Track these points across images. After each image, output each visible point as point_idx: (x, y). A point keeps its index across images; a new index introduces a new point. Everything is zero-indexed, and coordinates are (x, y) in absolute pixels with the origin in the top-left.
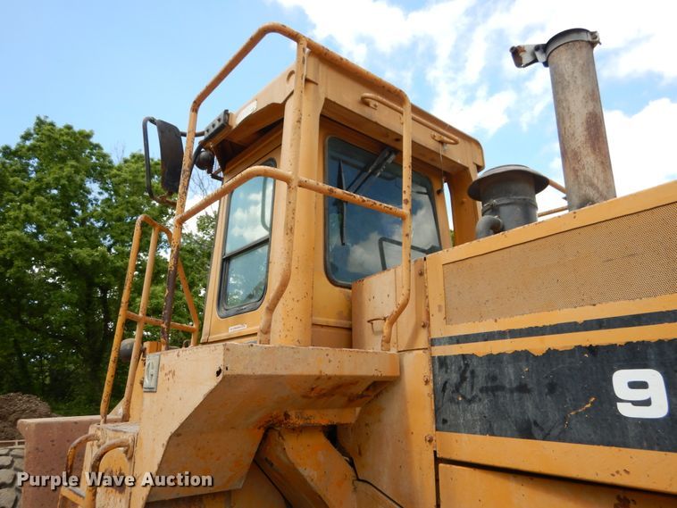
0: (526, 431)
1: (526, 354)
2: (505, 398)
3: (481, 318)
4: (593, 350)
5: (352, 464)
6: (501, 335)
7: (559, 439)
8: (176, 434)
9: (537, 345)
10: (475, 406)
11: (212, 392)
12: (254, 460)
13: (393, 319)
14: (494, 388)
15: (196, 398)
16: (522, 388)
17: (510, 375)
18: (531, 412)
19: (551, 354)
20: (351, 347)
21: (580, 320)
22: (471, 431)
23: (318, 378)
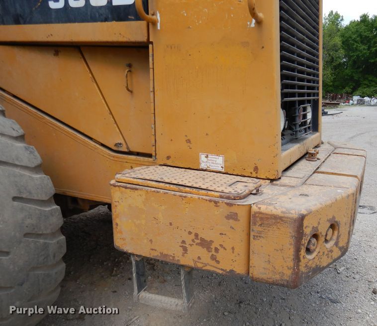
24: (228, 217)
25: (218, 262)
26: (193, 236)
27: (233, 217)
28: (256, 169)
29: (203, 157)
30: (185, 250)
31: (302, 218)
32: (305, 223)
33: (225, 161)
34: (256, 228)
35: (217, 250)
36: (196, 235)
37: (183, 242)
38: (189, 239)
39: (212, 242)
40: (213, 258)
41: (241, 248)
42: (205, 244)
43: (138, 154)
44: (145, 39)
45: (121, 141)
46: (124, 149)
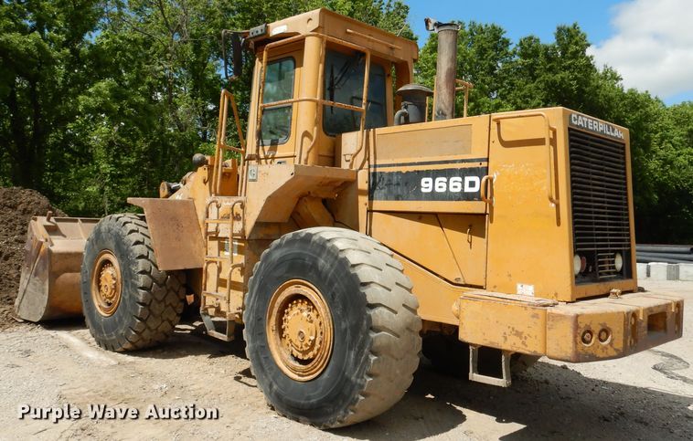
0: (397, 198)
1: (401, 172)
2: (392, 187)
3: (388, 158)
4: (418, 171)
5: (333, 215)
6: (394, 165)
7: (406, 200)
8: (269, 197)
9: (404, 169)
10: (383, 191)
11: (289, 181)
12: (291, 217)
13: (355, 156)
14: (389, 184)
15: (282, 182)
16: (398, 184)
17: (395, 180)
18: (400, 192)
19: (408, 172)
20: (333, 166)
21: (416, 161)
22: (380, 199)
23: (324, 178)
24: (533, 316)
25: (526, 346)
26: (511, 329)
27: (535, 316)
28: (556, 294)
29: (519, 286)
30: (506, 338)
31: (577, 316)
32: (579, 320)
33: (535, 289)
34: (550, 323)
35: (526, 338)
36: (513, 329)
37: (505, 333)
38: (508, 331)
39: (522, 333)
40: (524, 343)
41: (540, 337)
42: (518, 334)
43: (471, 286)
44: (484, 212)
45: (460, 276)
46: (462, 282)
